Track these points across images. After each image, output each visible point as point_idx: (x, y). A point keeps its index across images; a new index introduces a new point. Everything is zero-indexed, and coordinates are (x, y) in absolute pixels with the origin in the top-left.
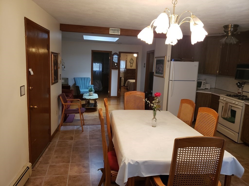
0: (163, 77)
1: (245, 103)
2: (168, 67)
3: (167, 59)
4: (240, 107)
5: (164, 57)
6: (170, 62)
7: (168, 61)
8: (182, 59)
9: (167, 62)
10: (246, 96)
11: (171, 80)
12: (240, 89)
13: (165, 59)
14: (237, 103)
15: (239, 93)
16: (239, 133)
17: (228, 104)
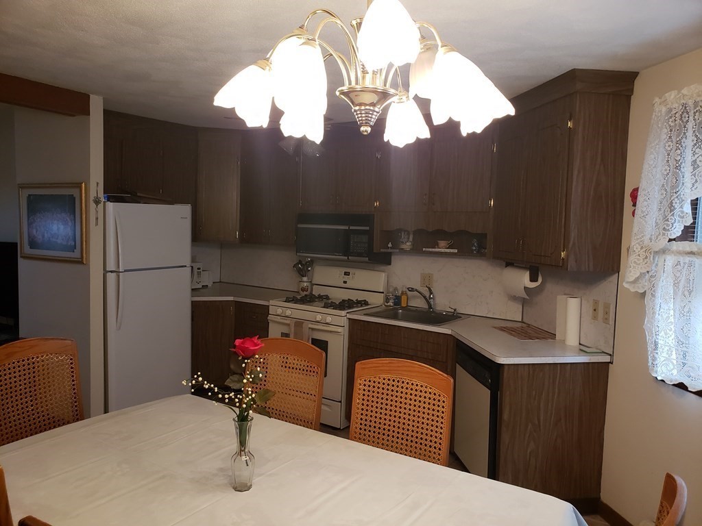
0: (80, 262)
1: (349, 316)
2: (97, 224)
3: (93, 195)
4: (340, 329)
5: (78, 186)
6: (101, 206)
7: (97, 202)
8: (138, 194)
9: (93, 205)
10: (327, 297)
11: (111, 272)
12: (305, 279)
13: (84, 195)
14: (329, 319)
15: (303, 290)
16: (341, 402)
17: (304, 325)
